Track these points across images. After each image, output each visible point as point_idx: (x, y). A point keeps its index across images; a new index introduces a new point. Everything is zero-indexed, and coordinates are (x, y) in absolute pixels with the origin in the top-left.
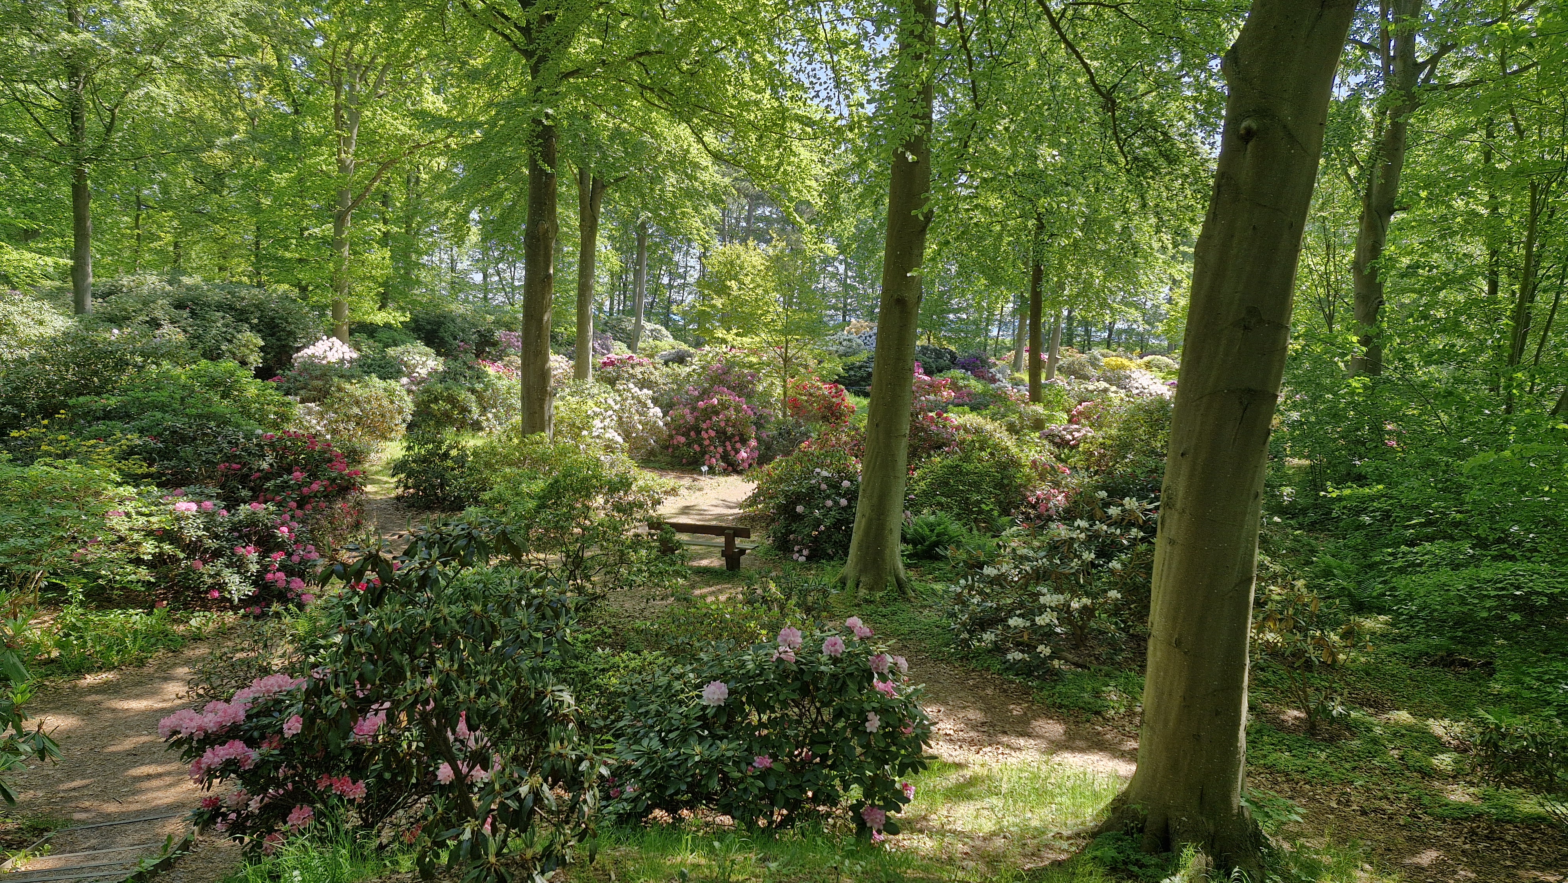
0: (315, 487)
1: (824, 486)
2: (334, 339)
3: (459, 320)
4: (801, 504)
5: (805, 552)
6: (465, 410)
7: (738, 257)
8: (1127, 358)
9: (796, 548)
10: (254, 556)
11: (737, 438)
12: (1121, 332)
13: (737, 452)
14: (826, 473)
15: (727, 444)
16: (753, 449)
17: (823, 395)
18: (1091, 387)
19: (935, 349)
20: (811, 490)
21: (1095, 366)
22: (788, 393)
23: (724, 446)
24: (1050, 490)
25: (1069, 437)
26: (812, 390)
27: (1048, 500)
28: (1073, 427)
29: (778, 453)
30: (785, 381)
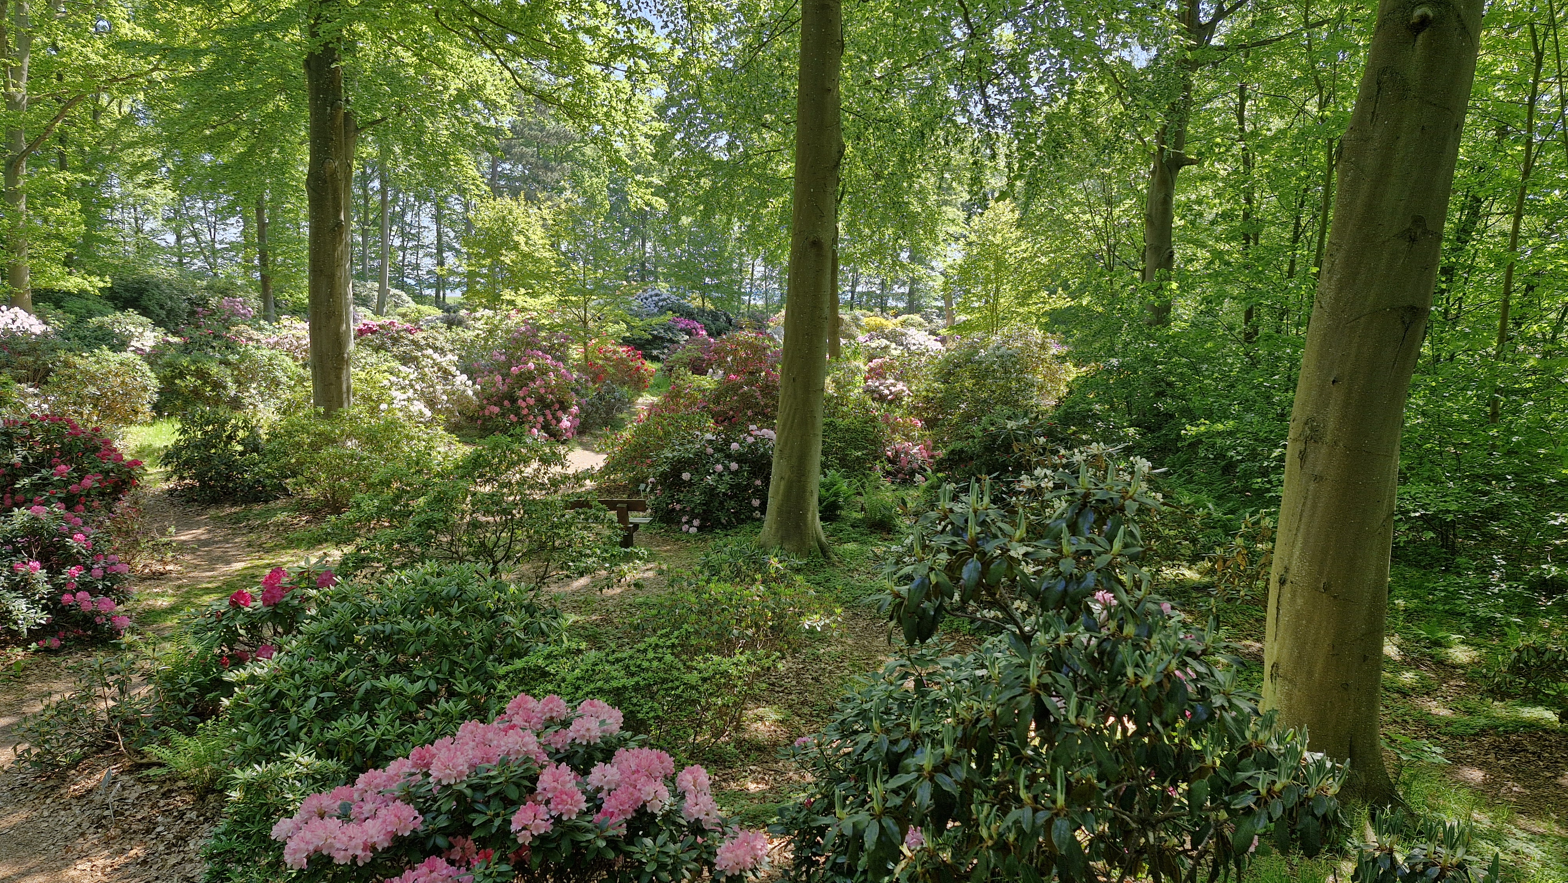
0: (88, 482)
1: (710, 450)
2: (17, 309)
3: (164, 286)
4: (685, 470)
5: (696, 522)
6: (218, 386)
7: (510, 213)
8: (884, 318)
9: (684, 520)
10: (41, 574)
11: (557, 406)
13: (559, 421)
14: (709, 436)
15: (547, 412)
16: (576, 416)
17: (621, 358)
18: (873, 345)
19: (711, 311)
20: (696, 454)
21: (858, 326)
22: (589, 357)
23: (544, 415)
24: (906, 444)
25: (887, 392)
26: (608, 355)
27: (907, 454)
28: (888, 382)
29: (599, 421)
30: (585, 344)
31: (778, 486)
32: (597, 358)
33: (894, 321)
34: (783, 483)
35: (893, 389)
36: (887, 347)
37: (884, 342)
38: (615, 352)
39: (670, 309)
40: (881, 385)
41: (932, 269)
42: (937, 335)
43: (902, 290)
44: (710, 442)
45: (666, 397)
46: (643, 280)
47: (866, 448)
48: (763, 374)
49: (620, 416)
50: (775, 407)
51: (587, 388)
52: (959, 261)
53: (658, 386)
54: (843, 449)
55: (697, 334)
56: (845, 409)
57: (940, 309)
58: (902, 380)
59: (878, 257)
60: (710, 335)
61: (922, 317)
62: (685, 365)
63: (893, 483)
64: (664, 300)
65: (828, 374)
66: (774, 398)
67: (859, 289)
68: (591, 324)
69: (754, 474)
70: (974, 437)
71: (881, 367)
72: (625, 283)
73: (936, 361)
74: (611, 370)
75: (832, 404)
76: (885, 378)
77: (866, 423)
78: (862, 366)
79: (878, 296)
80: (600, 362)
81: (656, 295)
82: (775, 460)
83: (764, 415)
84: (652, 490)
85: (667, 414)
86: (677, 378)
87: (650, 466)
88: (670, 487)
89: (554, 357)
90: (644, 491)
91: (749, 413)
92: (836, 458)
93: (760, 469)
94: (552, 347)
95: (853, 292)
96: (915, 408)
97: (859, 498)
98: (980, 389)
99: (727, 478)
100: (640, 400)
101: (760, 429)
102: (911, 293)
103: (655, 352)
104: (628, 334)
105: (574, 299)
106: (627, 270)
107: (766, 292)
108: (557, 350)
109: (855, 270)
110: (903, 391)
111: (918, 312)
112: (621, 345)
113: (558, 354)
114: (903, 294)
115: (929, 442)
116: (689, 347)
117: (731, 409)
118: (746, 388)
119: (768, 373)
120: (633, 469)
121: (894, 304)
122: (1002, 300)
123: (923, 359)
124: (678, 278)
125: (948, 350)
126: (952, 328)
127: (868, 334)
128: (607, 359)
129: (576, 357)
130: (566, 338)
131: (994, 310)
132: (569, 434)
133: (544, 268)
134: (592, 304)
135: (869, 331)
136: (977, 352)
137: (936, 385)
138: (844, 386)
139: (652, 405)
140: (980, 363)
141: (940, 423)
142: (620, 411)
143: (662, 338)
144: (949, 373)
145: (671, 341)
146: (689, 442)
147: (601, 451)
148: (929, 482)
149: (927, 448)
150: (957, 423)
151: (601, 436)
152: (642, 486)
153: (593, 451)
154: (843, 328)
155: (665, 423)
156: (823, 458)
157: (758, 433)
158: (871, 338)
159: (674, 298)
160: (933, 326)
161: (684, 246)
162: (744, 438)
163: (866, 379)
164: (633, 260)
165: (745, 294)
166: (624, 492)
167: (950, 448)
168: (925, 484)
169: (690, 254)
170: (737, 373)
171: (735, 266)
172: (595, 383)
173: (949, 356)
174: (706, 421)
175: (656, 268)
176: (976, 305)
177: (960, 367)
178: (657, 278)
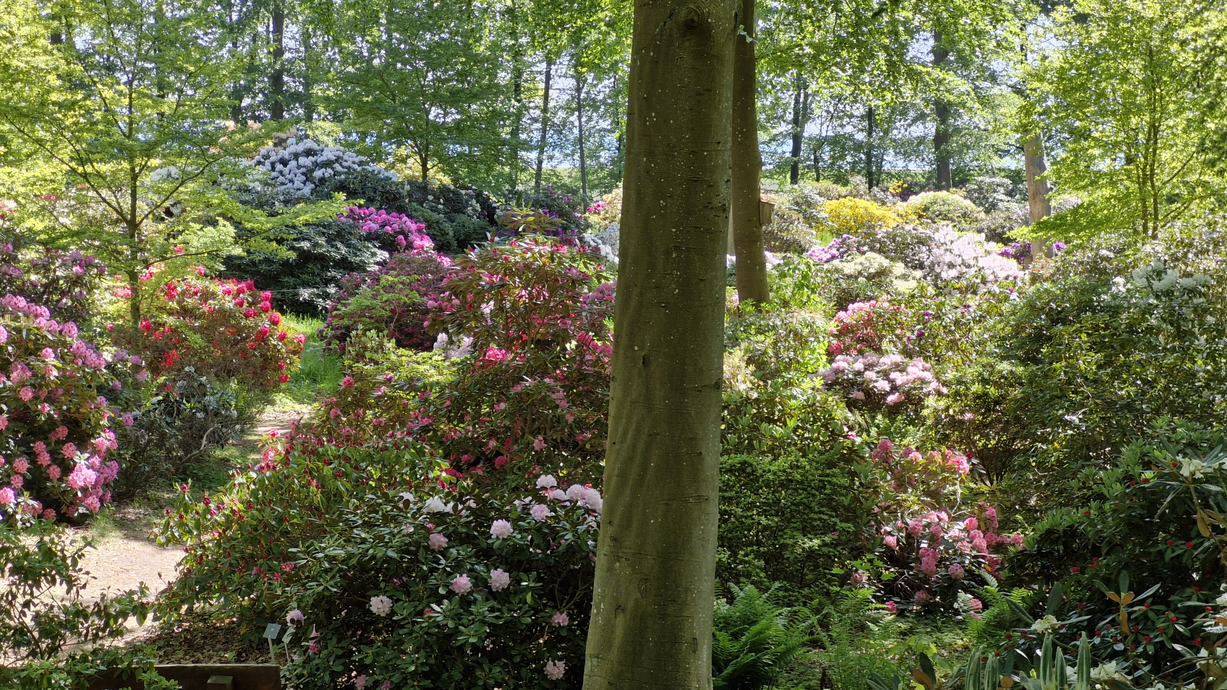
1: (438, 540)
4: (378, 591)
8: (875, 199)
11: (62, 432)
12: (819, 143)
13: (67, 468)
14: (435, 503)
15: (40, 446)
16: (109, 456)
17: (222, 311)
18: (849, 268)
19: (444, 190)
20: (403, 550)
21: (810, 220)
22: (144, 307)
23: (32, 456)
24: (933, 516)
25: (883, 385)
26: (190, 302)
27: (934, 540)
28: (887, 361)
29: (165, 466)
30: (133, 276)
31: (608, 629)
32: (161, 309)
33: (901, 206)
34: (620, 623)
35: (899, 378)
36: (882, 273)
37: (876, 261)
38: (207, 296)
39: (342, 187)
40: (869, 367)
41: (993, 78)
42: (1007, 241)
43: (917, 130)
44: (438, 517)
45: (330, 406)
46: (277, 113)
47: (833, 528)
48: (571, 345)
49: (219, 453)
50: (601, 426)
51: (137, 386)
52: (1056, 61)
53: (313, 377)
54: (774, 532)
55: (410, 246)
56: (778, 431)
57: (1015, 176)
58: (922, 353)
59: (855, 55)
60: (442, 248)
61: (969, 196)
62: (379, 324)
63: (901, 614)
64: (328, 164)
65: (735, 342)
66: (600, 405)
67: (811, 129)
68: (148, 227)
69: (551, 596)
70: (1101, 497)
71: (868, 322)
72: (231, 124)
73: (1005, 307)
74: (196, 340)
75: (746, 420)
76: (878, 350)
77: (831, 465)
78: (821, 322)
79: (858, 147)
80: (171, 321)
81: (309, 153)
82: (600, 562)
83: (576, 447)
84: (296, 641)
85: (331, 449)
86: (360, 357)
87: (289, 581)
88: (340, 633)
89: (57, 312)
90: (278, 641)
91: (538, 443)
92: (758, 555)
93: (565, 584)
94: (52, 285)
95: (797, 139)
96: (956, 424)
97: (814, 655)
98: (1114, 376)
99: (481, 608)
100: (269, 413)
101: (564, 483)
102: (941, 139)
103: (305, 294)
104: (238, 251)
105: (104, 168)
106: (238, 94)
107: (580, 141)
108: (64, 294)
109: (801, 85)
110: (923, 381)
111: (961, 183)
112: (221, 276)
113: (66, 301)
114: (921, 140)
115: (992, 511)
116: (388, 279)
117: (492, 434)
118: (529, 382)
119: (583, 344)
120: (250, 587)
121: (901, 164)
122: (1165, 155)
123: (973, 301)
124: (362, 110)
125: (1035, 279)
126: (1042, 226)
127: (833, 241)
128: (185, 312)
129: (112, 309)
130: (87, 264)
131: (1146, 178)
132: (93, 501)
133: (32, 93)
134: (147, 179)
135: (837, 233)
136: (1108, 284)
137: (1005, 367)
138: (776, 373)
139: (297, 427)
140: (1114, 311)
141: (1017, 460)
142: (220, 441)
143: (322, 259)
144: (1039, 338)
145: (345, 265)
146: (387, 519)
147: (172, 542)
148: (993, 611)
149: (985, 526)
150: (1060, 463)
151: (171, 503)
152: (272, 631)
153: (151, 541)
154: (774, 226)
155: (327, 470)
156: (725, 556)
157: (559, 494)
158: (844, 252)
159: (351, 158)
160: (998, 217)
161: (378, 33)
162: (526, 508)
163: (831, 354)
164: (252, 69)
165: (527, 146)
166: (227, 645)
167: (1045, 524)
168: (981, 619)
169: (393, 52)
170: (507, 344)
171: (504, 77)
172: (156, 371)
173: (1039, 295)
174: (430, 466)
175: (307, 85)
176: (1104, 165)
177: (1065, 321)
178: (310, 110)
